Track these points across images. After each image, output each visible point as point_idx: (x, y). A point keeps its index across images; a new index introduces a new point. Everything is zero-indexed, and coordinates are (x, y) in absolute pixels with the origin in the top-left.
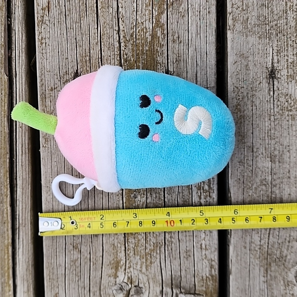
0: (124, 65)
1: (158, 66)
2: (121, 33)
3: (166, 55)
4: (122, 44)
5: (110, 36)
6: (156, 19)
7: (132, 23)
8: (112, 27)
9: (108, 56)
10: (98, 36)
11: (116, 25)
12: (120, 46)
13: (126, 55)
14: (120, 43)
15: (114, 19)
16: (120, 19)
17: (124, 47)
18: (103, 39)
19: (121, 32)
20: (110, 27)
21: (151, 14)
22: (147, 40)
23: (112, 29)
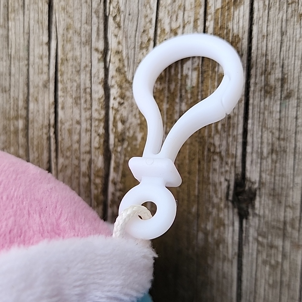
0: (116, 151)
1: (214, 160)
2: (113, 59)
3: (240, 131)
4: (114, 92)
5: (83, 65)
6: (216, 22)
7: (144, 31)
8: (89, 42)
9: (74, 122)
10: (49, 65)
11: (98, 34)
12: (107, 96)
13: (123, 122)
14: (107, 88)
15: (95, 19)
16: (111, 20)
17: (119, 99)
18: (62, 75)
19: (112, 57)
20: (84, 39)
21: (200, 5)
22: (186, 85)
23: (88, 48)
